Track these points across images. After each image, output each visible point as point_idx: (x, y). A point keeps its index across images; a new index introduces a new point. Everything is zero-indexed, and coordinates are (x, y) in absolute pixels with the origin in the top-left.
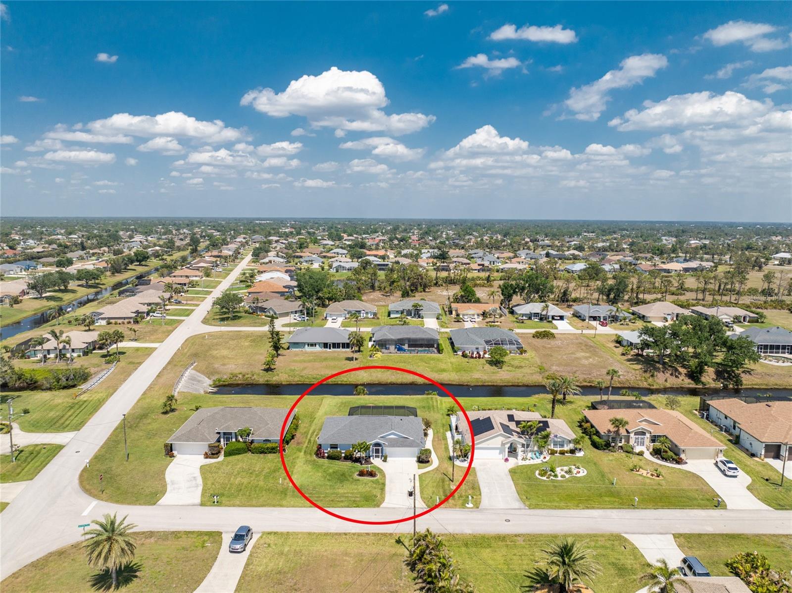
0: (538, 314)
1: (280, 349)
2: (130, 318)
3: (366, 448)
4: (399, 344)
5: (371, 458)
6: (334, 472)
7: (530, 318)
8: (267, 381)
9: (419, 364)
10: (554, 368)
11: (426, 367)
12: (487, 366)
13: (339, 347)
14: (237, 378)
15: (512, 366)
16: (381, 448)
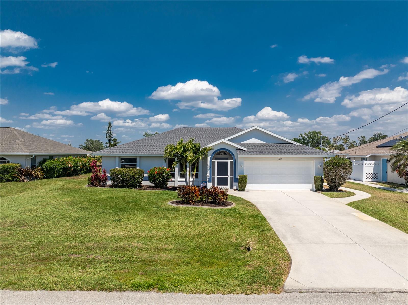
16: (230, 161)
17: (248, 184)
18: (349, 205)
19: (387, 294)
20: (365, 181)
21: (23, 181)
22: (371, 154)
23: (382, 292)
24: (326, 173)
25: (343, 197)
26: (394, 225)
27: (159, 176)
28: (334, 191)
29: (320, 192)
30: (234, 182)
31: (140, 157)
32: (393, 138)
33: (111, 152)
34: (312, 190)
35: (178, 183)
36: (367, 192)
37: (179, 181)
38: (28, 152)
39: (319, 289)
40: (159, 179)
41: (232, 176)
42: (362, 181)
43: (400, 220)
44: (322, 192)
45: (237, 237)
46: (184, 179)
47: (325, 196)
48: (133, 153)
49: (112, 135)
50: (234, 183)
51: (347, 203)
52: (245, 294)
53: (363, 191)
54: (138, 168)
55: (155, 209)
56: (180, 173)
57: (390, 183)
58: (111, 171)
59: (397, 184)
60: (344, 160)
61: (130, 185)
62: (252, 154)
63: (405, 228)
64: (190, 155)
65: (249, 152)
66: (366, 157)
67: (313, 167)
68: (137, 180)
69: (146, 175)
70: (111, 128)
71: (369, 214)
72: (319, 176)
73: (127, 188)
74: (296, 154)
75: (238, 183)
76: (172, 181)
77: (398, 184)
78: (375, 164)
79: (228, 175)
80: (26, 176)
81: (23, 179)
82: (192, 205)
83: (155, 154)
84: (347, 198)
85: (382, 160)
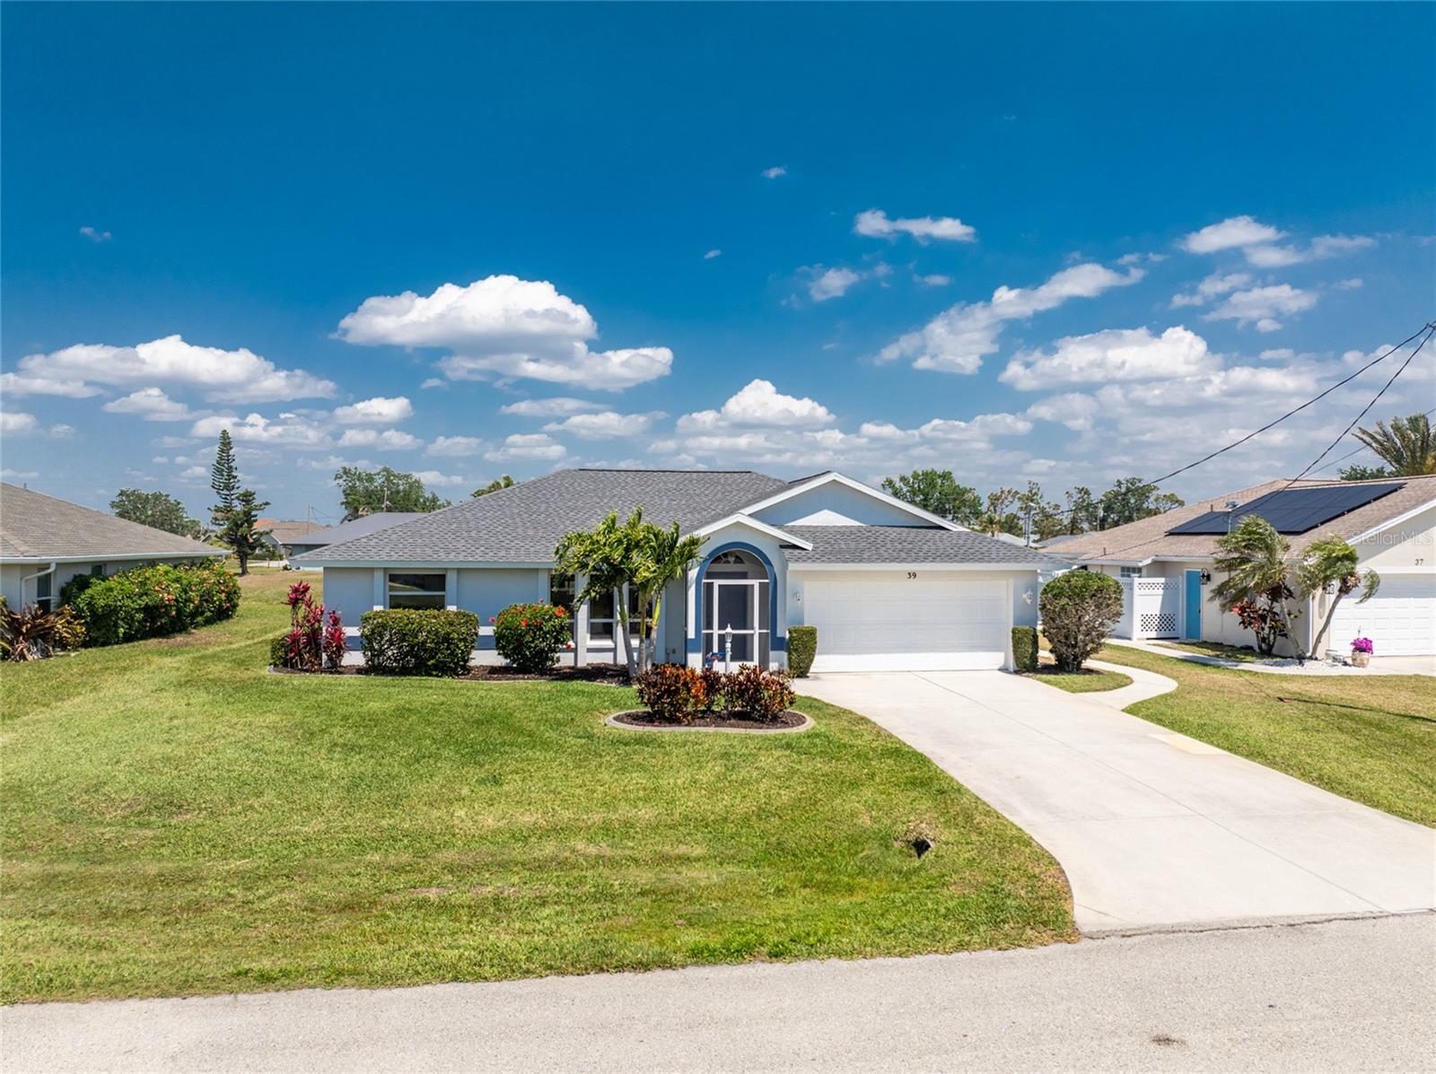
16: (760, 583)
17: (820, 654)
18: (1133, 710)
19: (1320, 925)
20: (1139, 639)
21: (23, 657)
22: (1154, 557)
23: (1309, 923)
24: (1051, 618)
25: (1105, 690)
26: (1271, 763)
27: (535, 633)
28: (1070, 672)
29: (1030, 675)
30: (772, 650)
31: (459, 570)
32: (1212, 506)
33: (359, 553)
34: (1004, 669)
35: (586, 656)
36: (1162, 673)
37: (590, 650)
38: (33, 551)
39: (1164, 925)
40: (533, 645)
41: (765, 631)
42: (1129, 639)
43: (1284, 750)
44: (1039, 676)
45: (873, 813)
46: (608, 643)
47: (1050, 686)
48: (435, 556)
49: (235, 477)
50: (772, 654)
51: (1124, 707)
52: (996, 949)
53: (1149, 670)
54: (452, 608)
55: (584, 741)
56: (592, 624)
57: (1212, 644)
58: (366, 619)
59: (1231, 646)
60: (1100, 579)
61: (435, 667)
62: (830, 561)
63: (1302, 770)
64: (645, 567)
65: (818, 557)
66: (1140, 565)
67: (1007, 600)
68: (460, 649)
69: (486, 631)
70: (231, 452)
71: (1199, 737)
72: (1027, 627)
73: (423, 676)
74: (962, 560)
75: (786, 654)
76: (569, 649)
77: (1233, 646)
78: (1166, 587)
79: (753, 629)
80: (33, 638)
81: (22, 649)
82: (686, 725)
83: (512, 562)
84: (1115, 690)
85: (1185, 573)
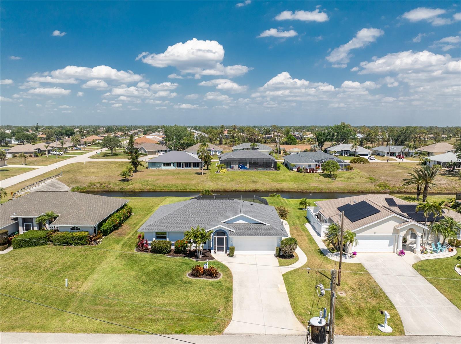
0: (348, 151)
1: (138, 165)
2: (31, 153)
3: (204, 237)
4: (242, 164)
5: (212, 251)
6: (155, 270)
7: (341, 155)
8: (122, 189)
9: (261, 176)
10: (383, 178)
11: (266, 178)
12: (322, 178)
13: (190, 166)
14: (95, 187)
15: (344, 178)
16: (225, 237)
25: (287, 266)
28: (286, 258)
29: (278, 258)
30: (227, 250)
31: (169, 232)
33: (150, 229)
34: (275, 255)
45: (216, 304)
47: (278, 263)
48: (164, 230)
51: (283, 274)
55: (180, 282)
65: (235, 234)
66: (326, 219)
73: (161, 254)
74: (264, 236)
75: (230, 250)
79: (224, 246)
82: (199, 277)
83: (178, 231)
